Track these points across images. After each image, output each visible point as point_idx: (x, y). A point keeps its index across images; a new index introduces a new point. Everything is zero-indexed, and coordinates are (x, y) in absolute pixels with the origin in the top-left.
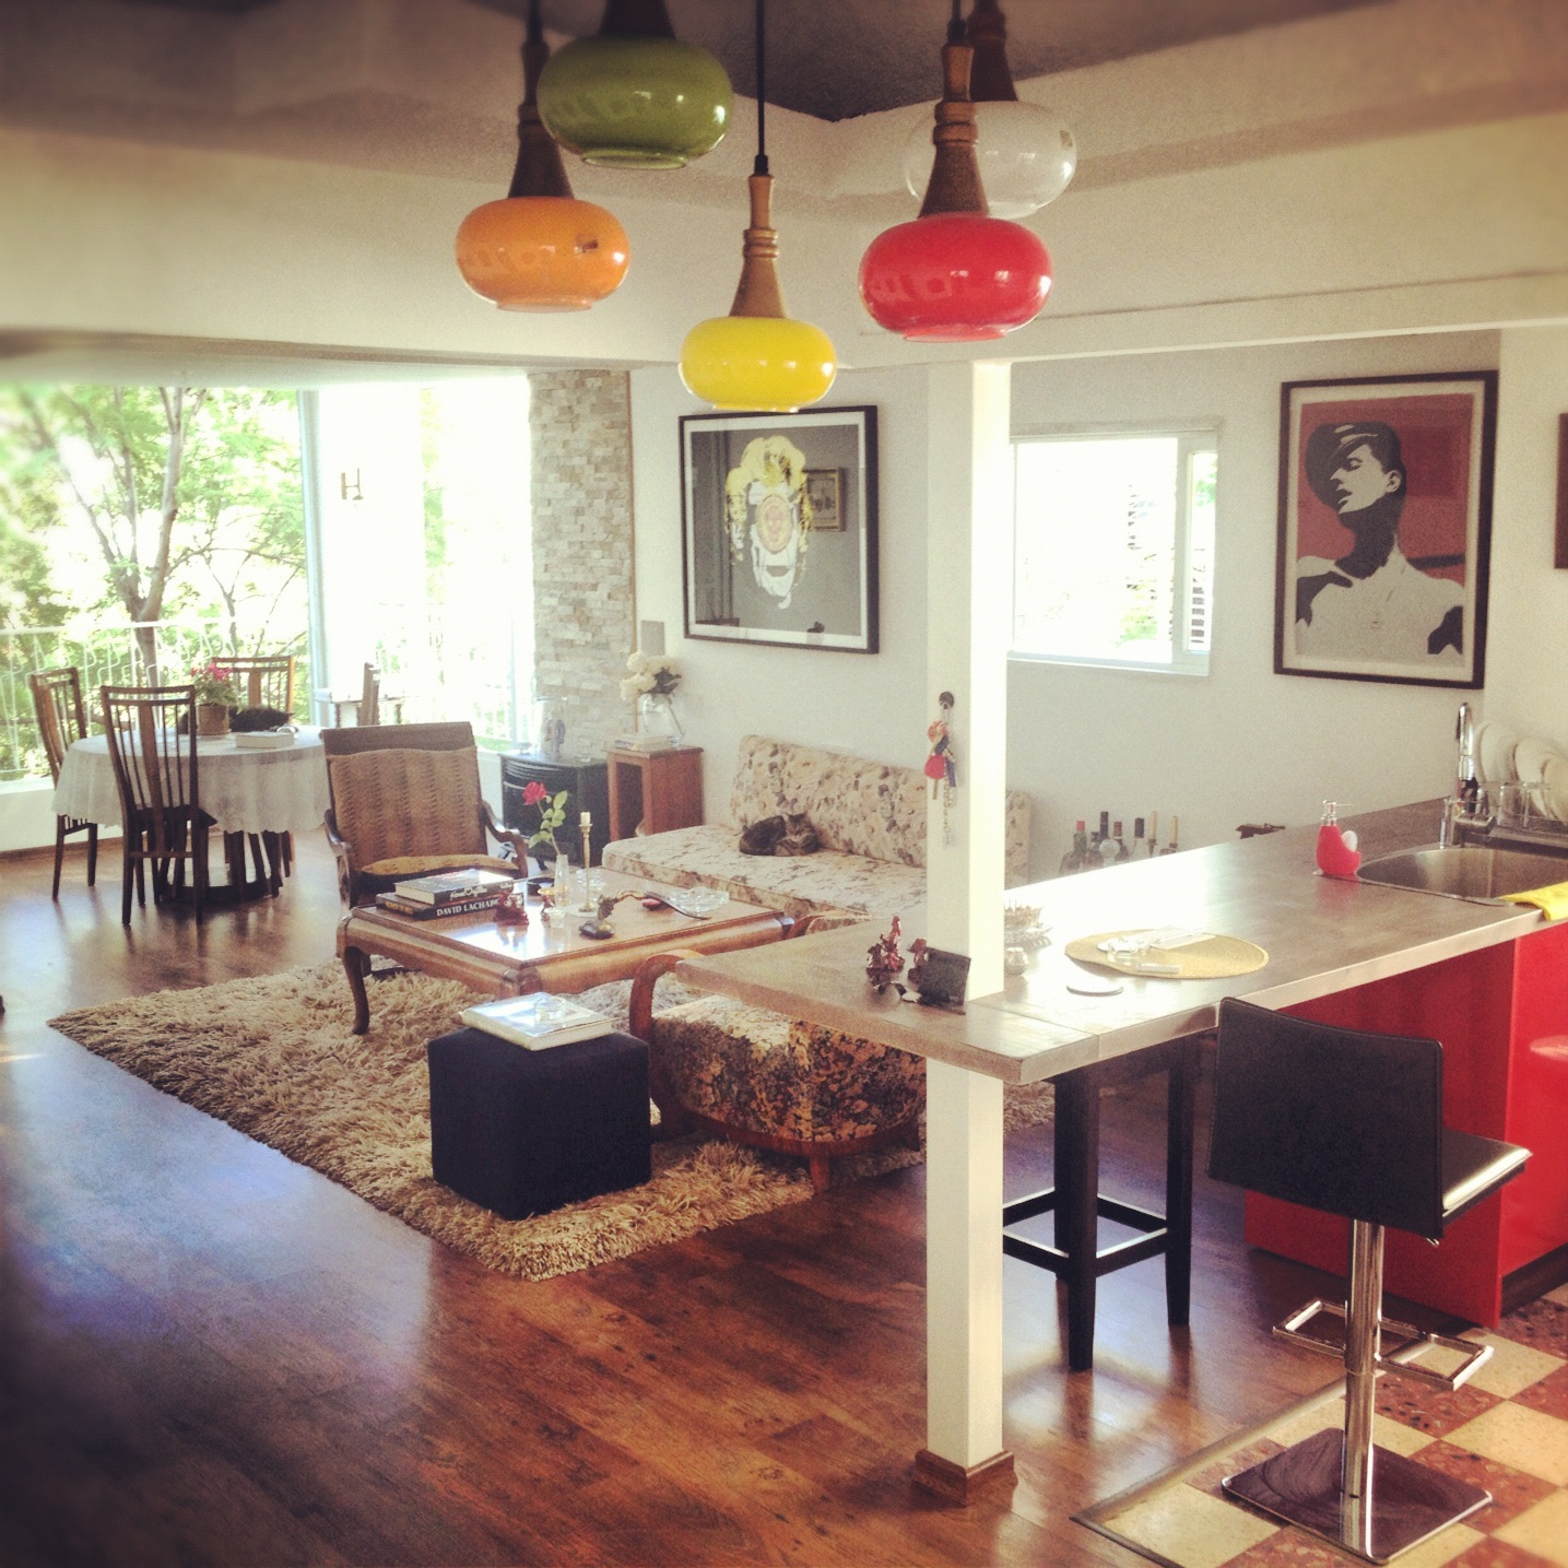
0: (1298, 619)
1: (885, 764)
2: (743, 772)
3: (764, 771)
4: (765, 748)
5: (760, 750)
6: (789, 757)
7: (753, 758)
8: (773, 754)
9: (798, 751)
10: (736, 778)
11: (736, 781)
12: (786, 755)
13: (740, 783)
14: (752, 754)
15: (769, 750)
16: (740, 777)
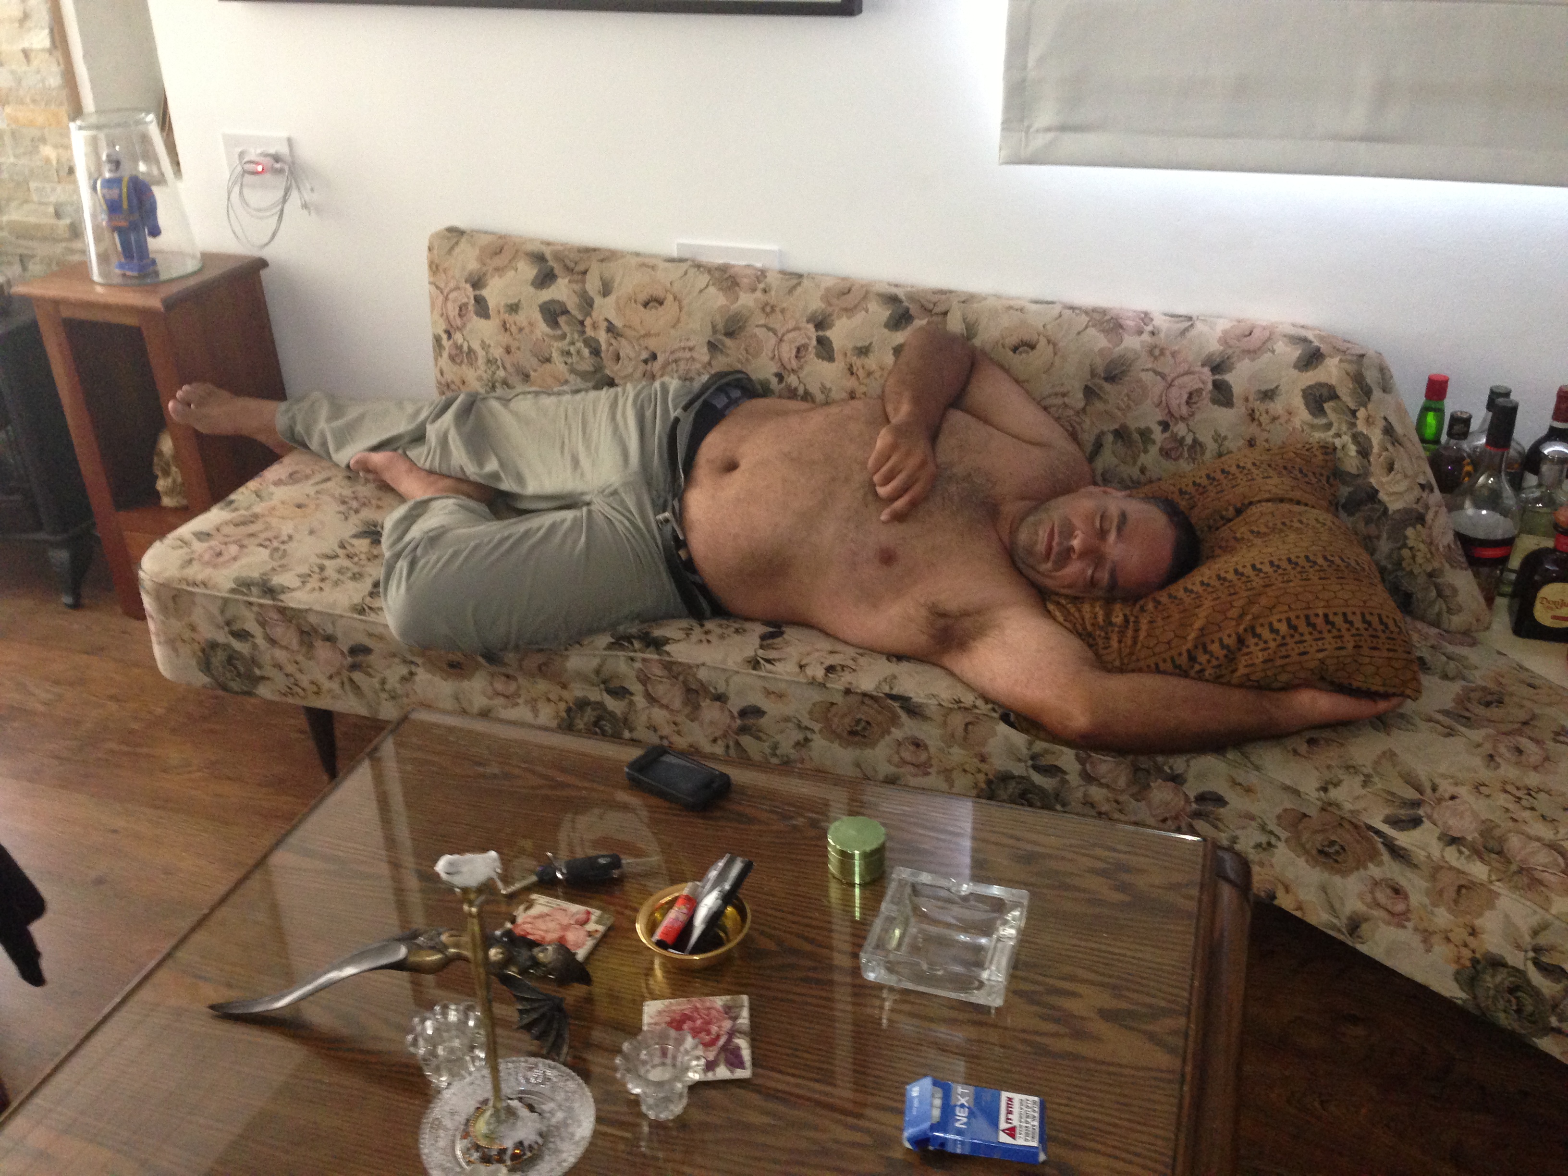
2: (464, 325)
3: (531, 324)
4: (511, 264)
5: (499, 270)
6: (593, 285)
7: (485, 293)
8: (546, 278)
9: (613, 269)
10: (444, 337)
11: (445, 341)
12: (583, 282)
13: (459, 348)
14: (477, 283)
15: (527, 271)
16: (458, 337)
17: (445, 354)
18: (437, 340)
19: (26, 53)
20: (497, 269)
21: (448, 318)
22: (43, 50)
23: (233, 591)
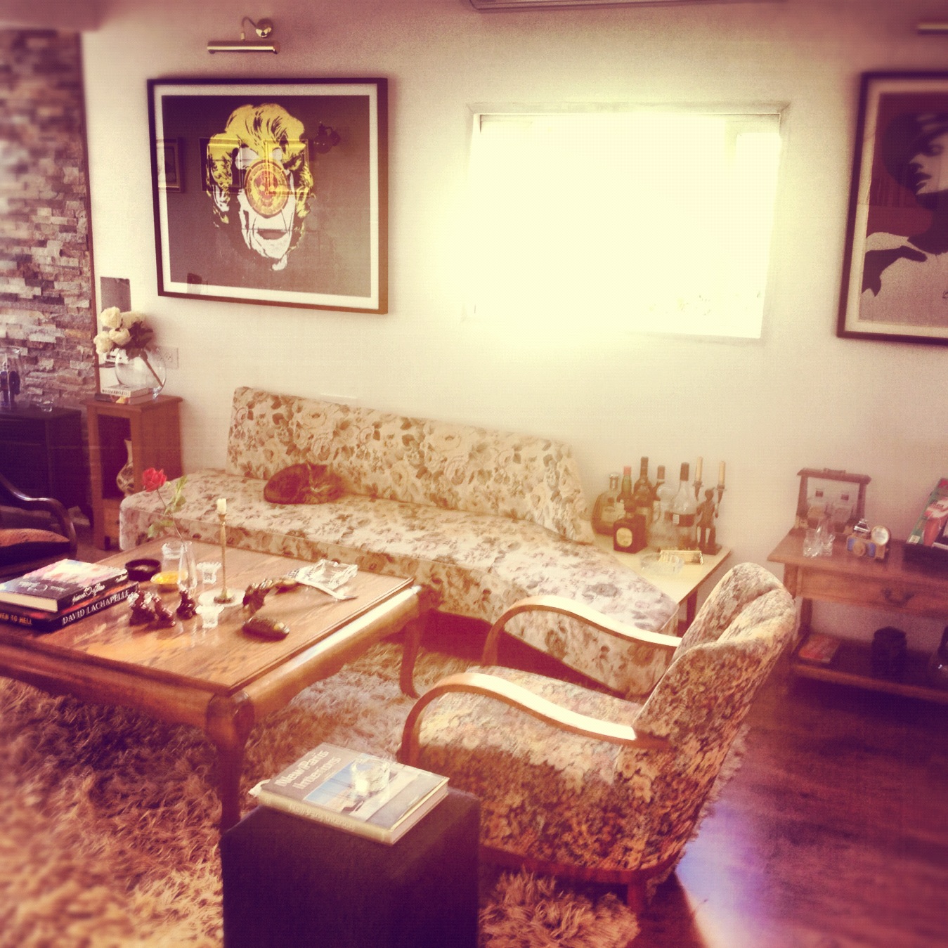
0: (863, 290)
1: (405, 415)
2: (243, 423)
3: (268, 422)
4: (265, 400)
5: (260, 402)
6: (294, 408)
7: (253, 410)
8: (276, 406)
9: (304, 404)
10: (234, 428)
11: (234, 430)
12: (291, 407)
13: (239, 432)
14: (251, 406)
15: (270, 402)
16: (239, 428)
17: (233, 435)
18: (231, 429)
19: (78, 309)
20: (259, 401)
21: (237, 420)
22: (86, 308)
23: (155, 511)
